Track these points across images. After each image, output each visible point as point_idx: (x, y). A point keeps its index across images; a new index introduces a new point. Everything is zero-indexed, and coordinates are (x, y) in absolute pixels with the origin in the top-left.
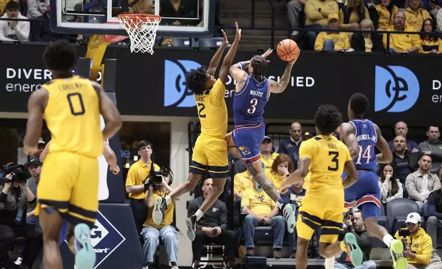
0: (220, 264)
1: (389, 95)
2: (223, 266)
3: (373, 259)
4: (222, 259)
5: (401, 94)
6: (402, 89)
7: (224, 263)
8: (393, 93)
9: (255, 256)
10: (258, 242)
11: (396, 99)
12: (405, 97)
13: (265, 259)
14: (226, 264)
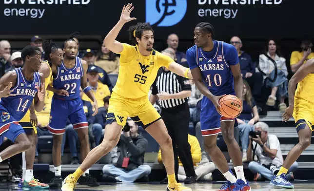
0: (7, 171)
1: (159, 10)
2: (9, 173)
3: (148, 163)
4: (8, 167)
5: (170, 9)
6: (171, 5)
7: (10, 171)
8: (162, 9)
9: (39, 163)
10: (42, 150)
11: (166, 14)
12: (173, 12)
13: (48, 166)
14: (12, 171)
